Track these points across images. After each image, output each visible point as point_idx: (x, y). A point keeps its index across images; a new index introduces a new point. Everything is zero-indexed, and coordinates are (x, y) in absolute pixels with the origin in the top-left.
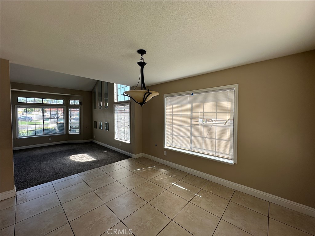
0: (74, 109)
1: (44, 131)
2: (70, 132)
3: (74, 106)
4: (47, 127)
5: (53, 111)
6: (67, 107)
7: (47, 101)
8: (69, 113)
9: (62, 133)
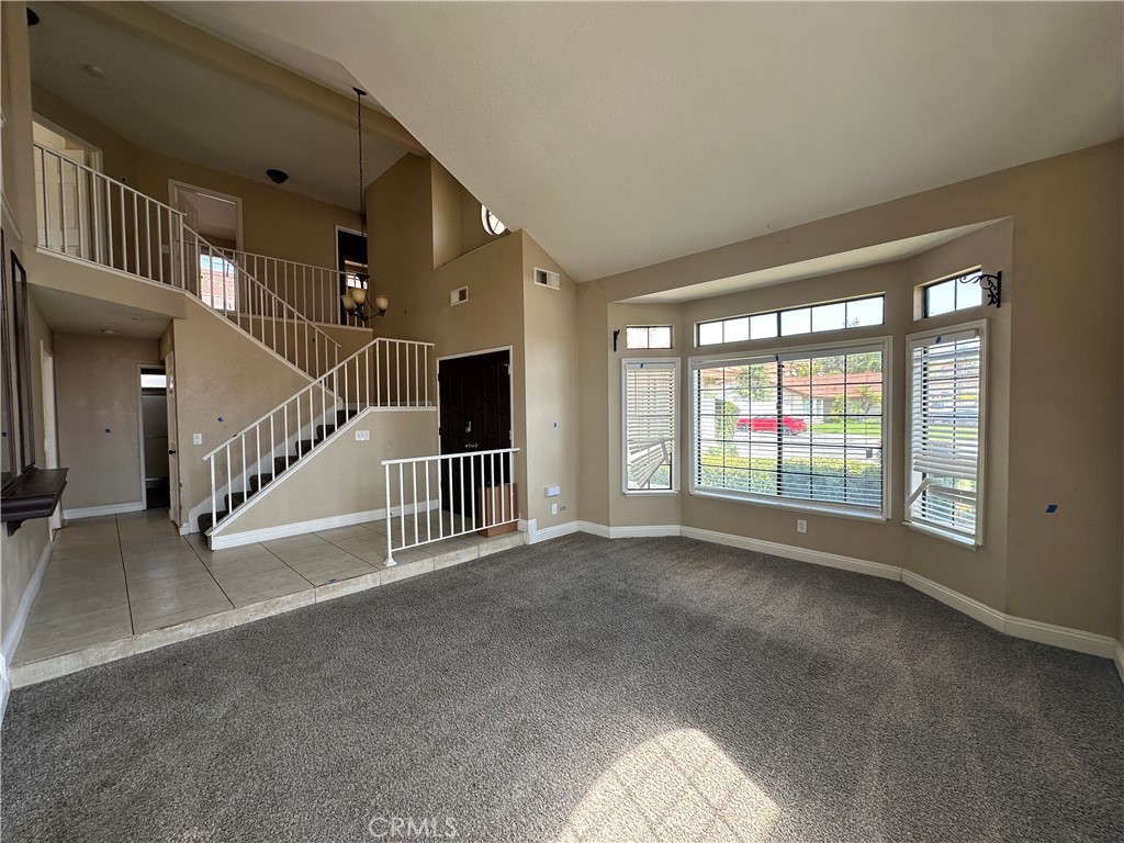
0: (951, 348)
1: (779, 478)
2: (916, 514)
3: (953, 325)
4: (797, 458)
6: (902, 337)
8: (917, 378)
9: (865, 508)
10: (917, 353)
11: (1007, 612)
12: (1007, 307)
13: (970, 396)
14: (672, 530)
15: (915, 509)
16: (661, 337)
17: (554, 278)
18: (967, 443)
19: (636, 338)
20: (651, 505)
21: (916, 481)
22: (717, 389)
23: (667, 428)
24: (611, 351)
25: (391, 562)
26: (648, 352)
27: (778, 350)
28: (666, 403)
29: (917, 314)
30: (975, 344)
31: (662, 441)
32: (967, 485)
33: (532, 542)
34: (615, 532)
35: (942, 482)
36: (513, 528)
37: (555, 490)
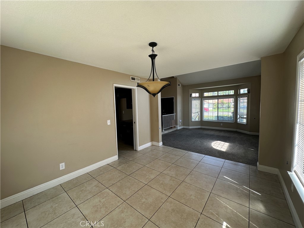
0: (243, 98)
1: (218, 117)
2: (238, 121)
3: (243, 95)
4: (221, 114)
5: (225, 101)
6: (237, 96)
7: (221, 93)
8: (239, 102)
9: (231, 121)
10: (239, 99)
11: (250, 132)
12: (250, 94)
13: (246, 104)
14: (199, 127)
15: (238, 120)
16: (197, 95)
17: (180, 85)
18: (245, 111)
19: (194, 95)
20: (196, 123)
21: (238, 116)
22: (207, 104)
23: (198, 110)
24: (190, 97)
25: (164, 131)
26: (195, 97)
27: (218, 98)
28: (198, 106)
29: (239, 93)
30: (246, 98)
31: (198, 112)
32: (245, 116)
33: (178, 129)
34: (190, 127)
35: (242, 116)
36: (175, 127)
37: (181, 121)
